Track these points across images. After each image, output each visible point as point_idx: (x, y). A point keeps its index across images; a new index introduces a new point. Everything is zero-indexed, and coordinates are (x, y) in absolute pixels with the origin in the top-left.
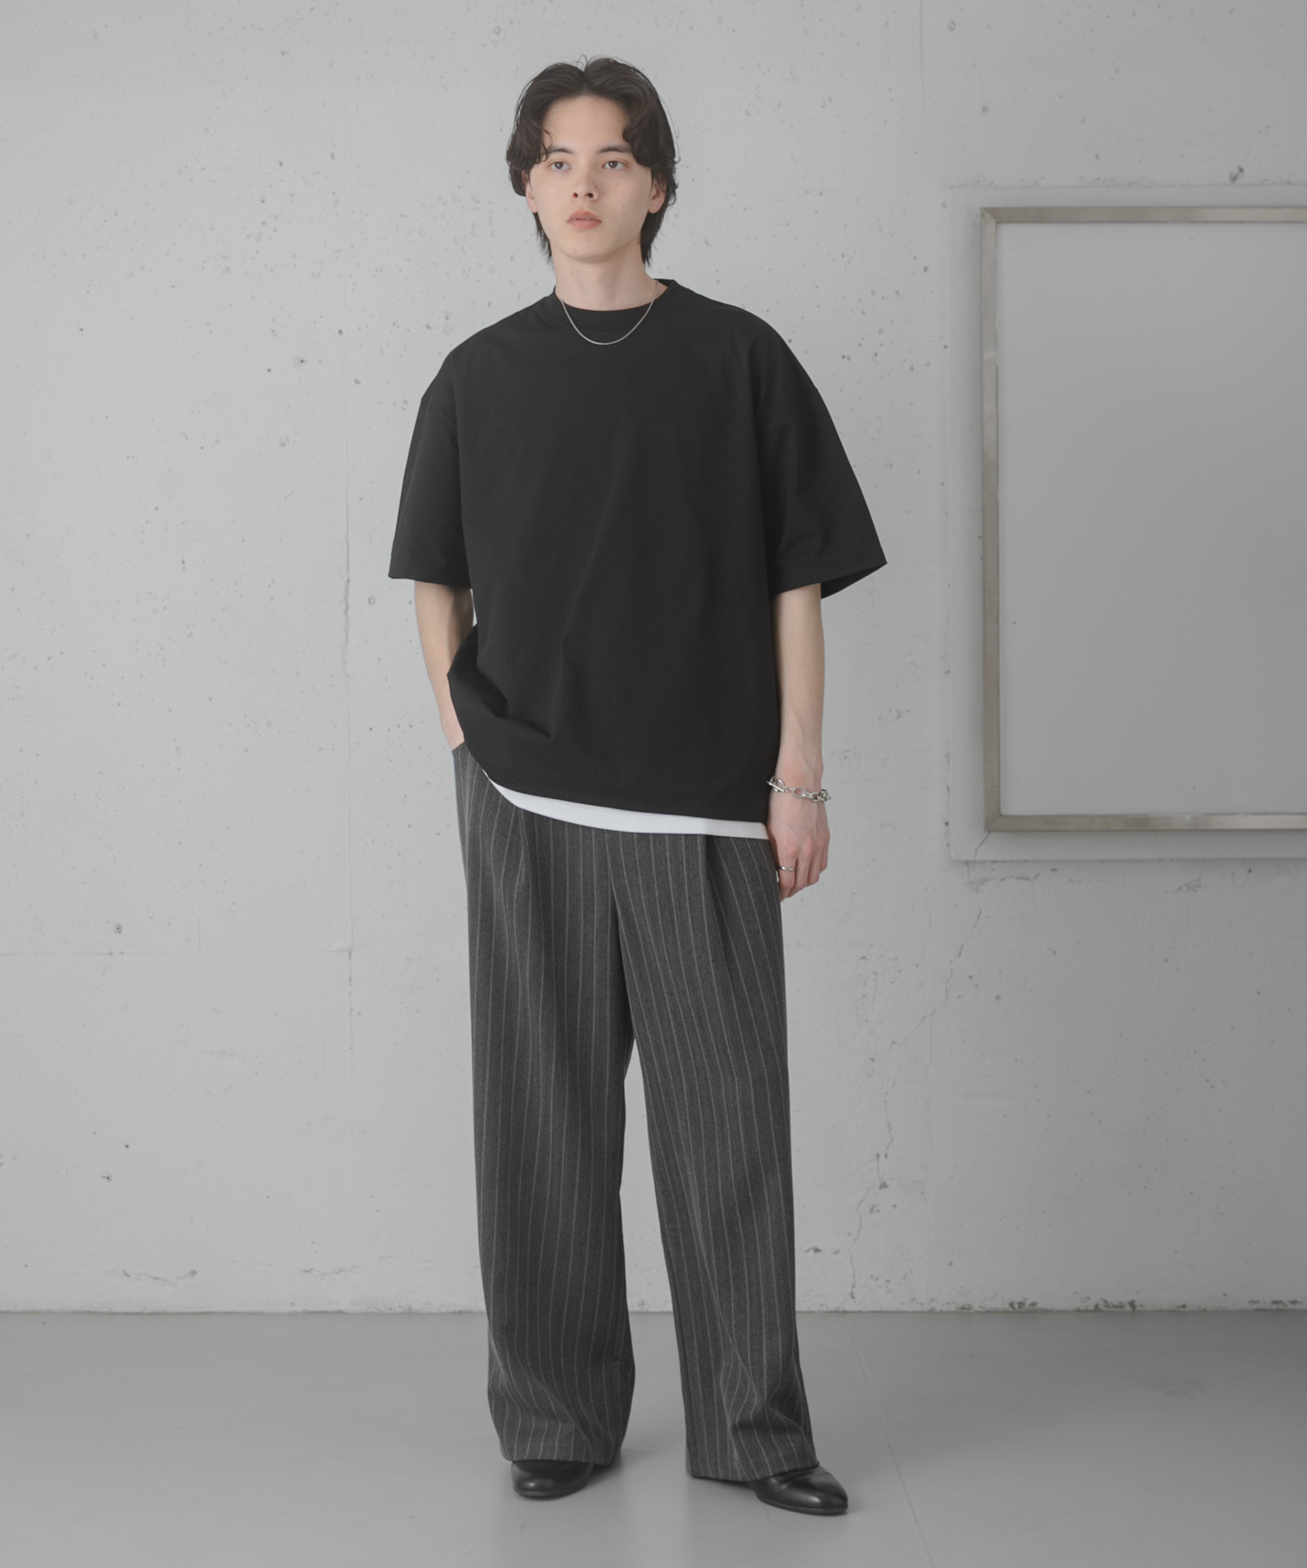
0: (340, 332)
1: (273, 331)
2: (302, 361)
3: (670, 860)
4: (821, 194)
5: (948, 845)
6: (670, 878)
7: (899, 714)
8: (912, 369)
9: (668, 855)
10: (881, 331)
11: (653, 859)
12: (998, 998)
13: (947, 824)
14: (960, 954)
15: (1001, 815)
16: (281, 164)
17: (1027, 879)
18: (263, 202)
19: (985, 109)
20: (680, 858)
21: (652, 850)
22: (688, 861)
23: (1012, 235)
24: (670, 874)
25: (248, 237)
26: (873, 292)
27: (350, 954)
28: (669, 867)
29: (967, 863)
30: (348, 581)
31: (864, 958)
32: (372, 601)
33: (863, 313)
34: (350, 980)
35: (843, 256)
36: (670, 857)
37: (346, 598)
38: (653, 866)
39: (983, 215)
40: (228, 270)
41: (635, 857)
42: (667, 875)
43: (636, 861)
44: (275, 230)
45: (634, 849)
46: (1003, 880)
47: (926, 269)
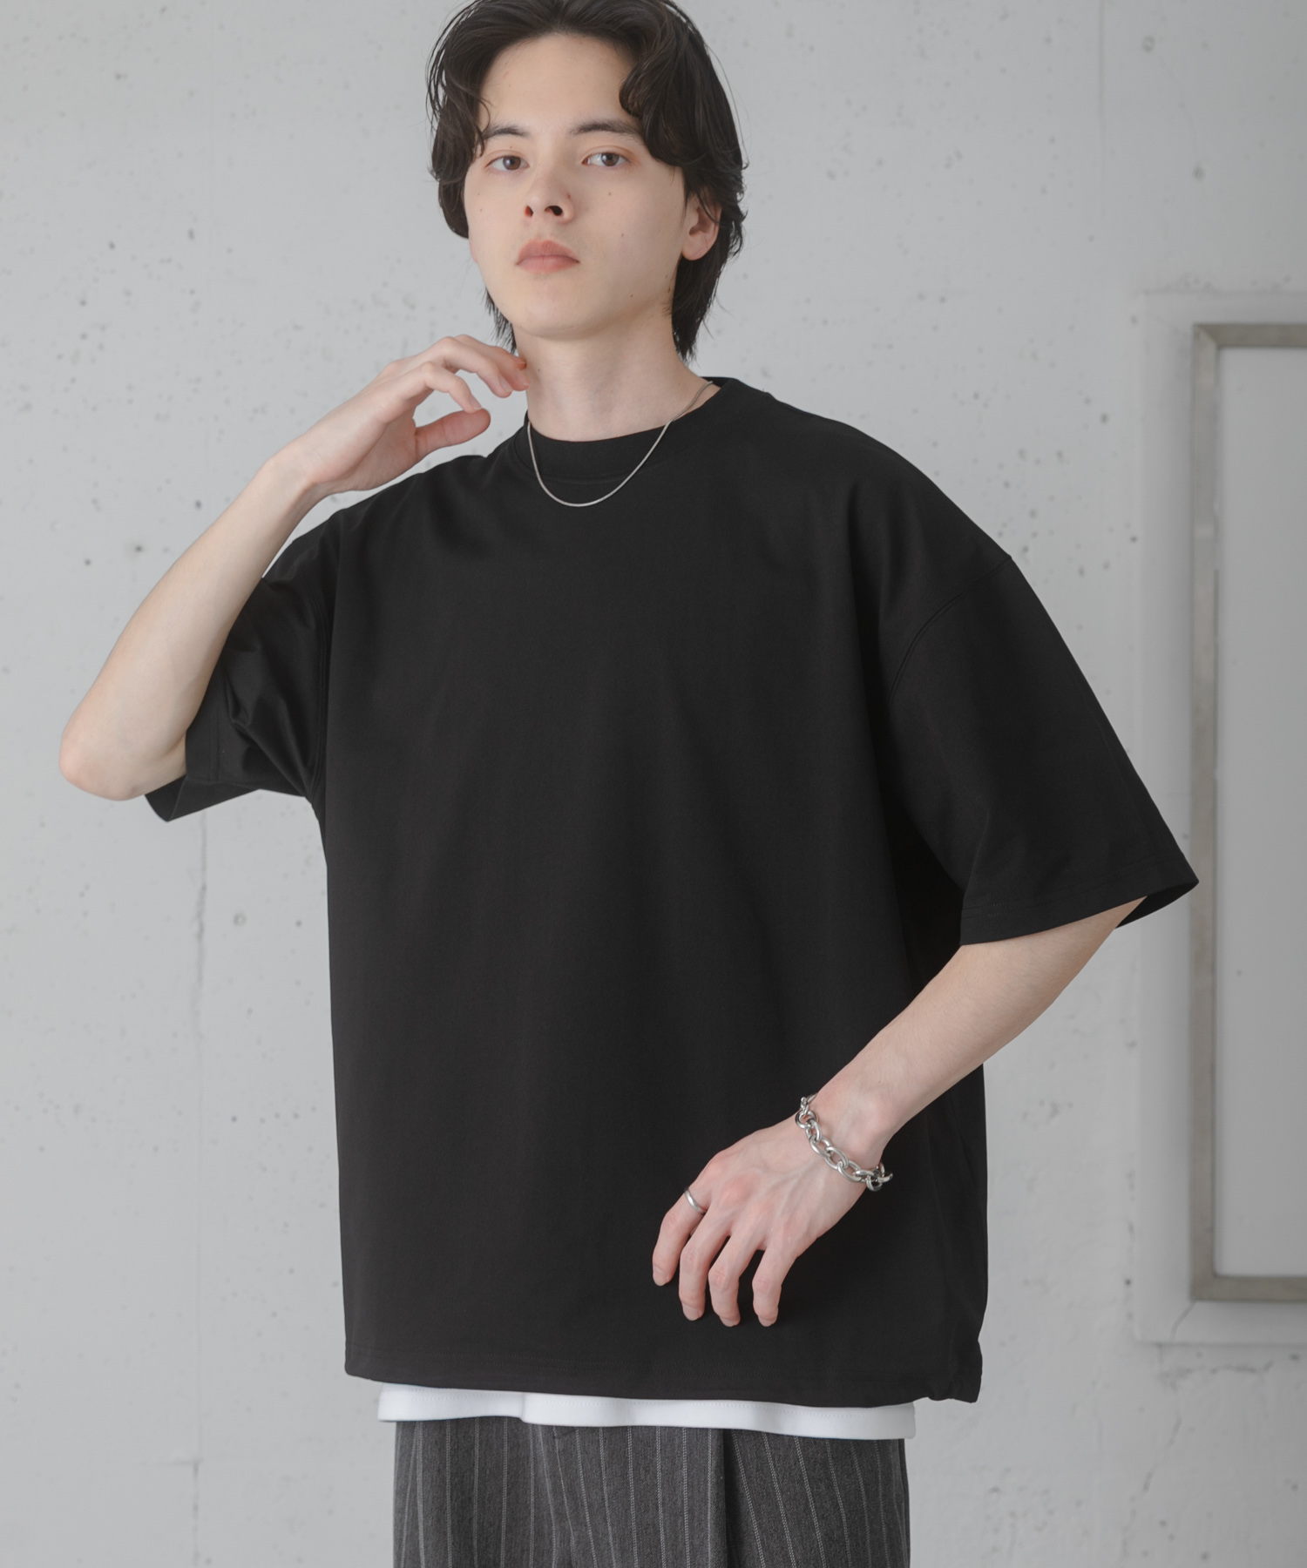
0: (198, 505)
1: (95, 502)
2: (139, 549)
3: (663, 1504)
4: (943, 300)
5: (1130, 1316)
6: (662, 1538)
7: (1055, 1110)
8: (1081, 572)
9: (659, 1495)
10: (1033, 514)
11: (632, 1498)
12: (1205, 1557)
13: (1128, 1282)
14: (1146, 1487)
15: (1215, 1275)
16: (112, 246)
17: (1252, 1370)
18: (83, 303)
19: (1198, 173)
20: (679, 1503)
21: (632, 1482)
22: (691, 1511)
23: (1240, 364)
24: (662, 1530)
25: (60, 357)
26: (1022, 454)
27: (196, 1469)
28: (661, 1517)
29: (1160, 1345)
30: (204, 888)
31: (995, 1490)
32: (240, 920)
33: (1007, 485)
34: (196, 1508)
35: (976, 396)
36: (664, 1499)
37: (200, 914)
38: (633, 1511)
39: (1196, 336)
40: (28, 407)
41: (602, 1489)
42: (657, 1532)
43: (603, 1499)
44: (101, 347)
45: (601, 1476)
46: (1214, 1371)
47: (1104, 418)
